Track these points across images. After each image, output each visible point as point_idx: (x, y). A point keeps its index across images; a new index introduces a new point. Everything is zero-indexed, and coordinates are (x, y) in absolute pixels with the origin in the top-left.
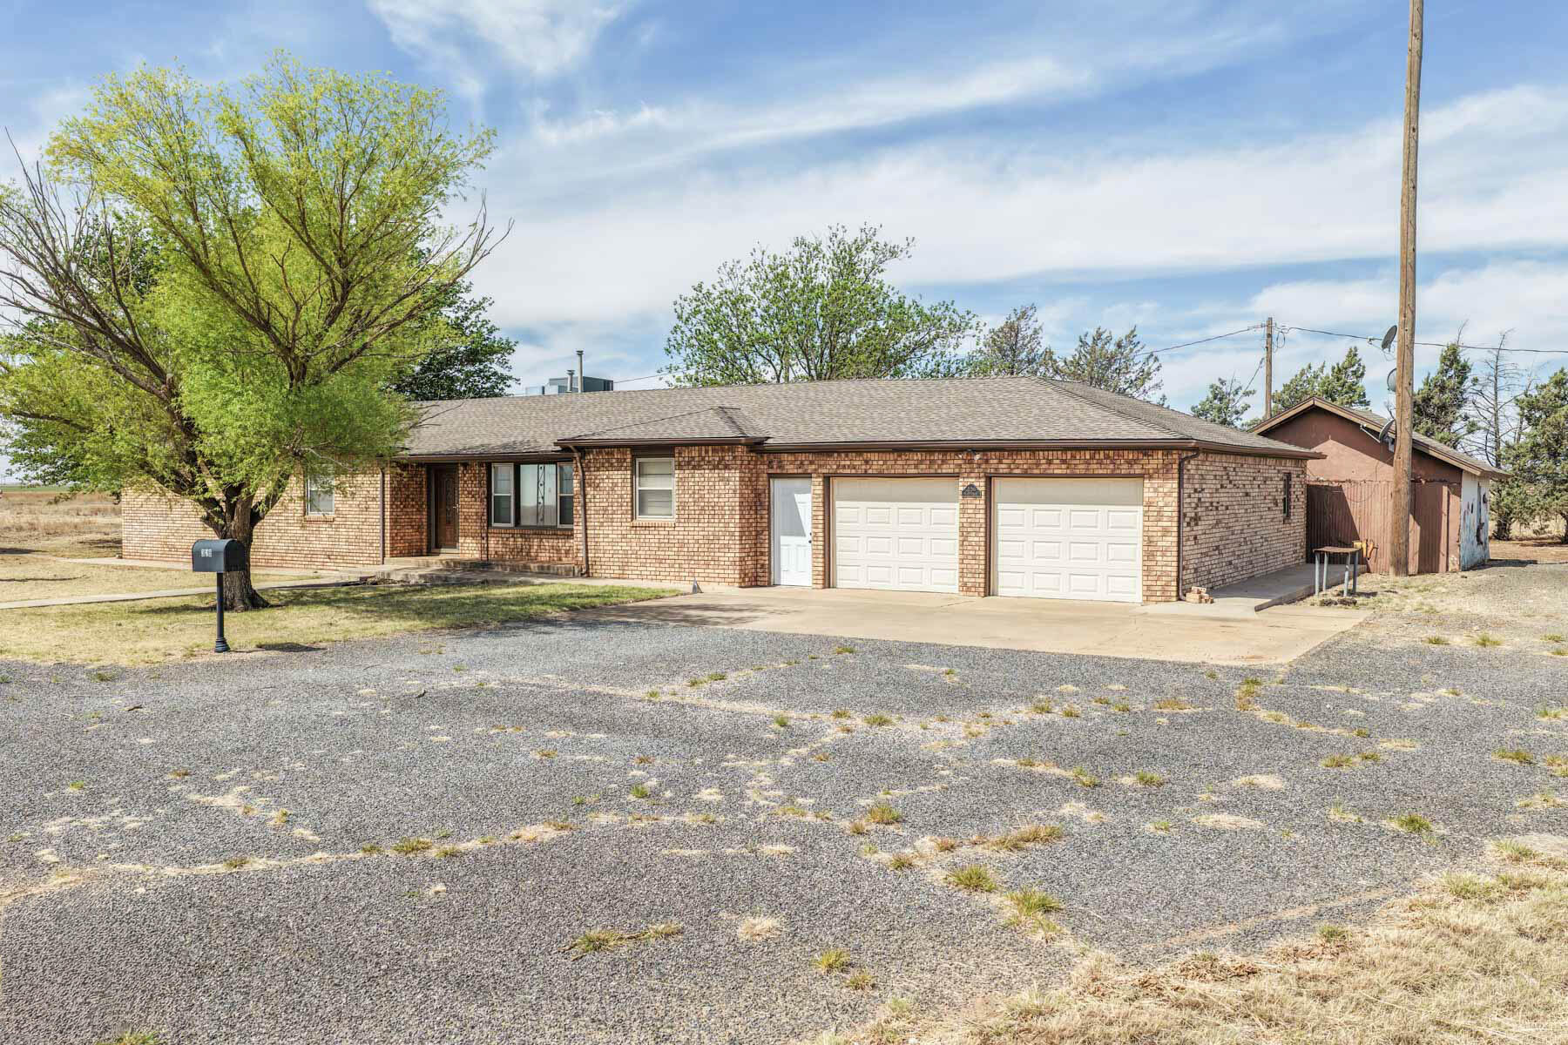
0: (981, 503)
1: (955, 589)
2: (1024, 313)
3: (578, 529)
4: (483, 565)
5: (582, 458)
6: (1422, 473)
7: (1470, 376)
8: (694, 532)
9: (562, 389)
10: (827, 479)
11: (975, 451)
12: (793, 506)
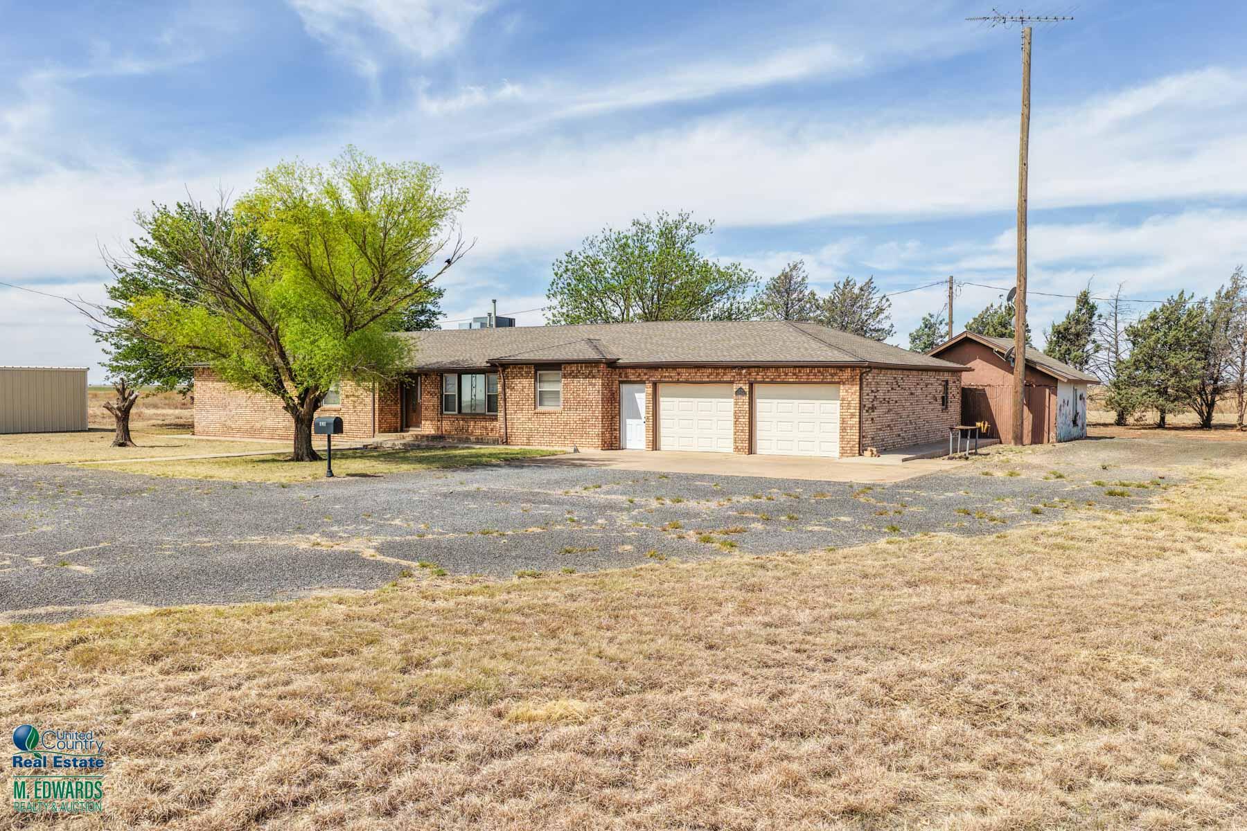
0: (746, 398)
1: (731, 450)
2: (795, 266)
3: (501, 415)
4: (439, 438)
5: (504, 371)
6: (1034, 380)
7: (1097, 313)
8: (574, 416)
9: (483, 325)
10: (655, 384)
11: (743, 367)
12: (634, 400)
